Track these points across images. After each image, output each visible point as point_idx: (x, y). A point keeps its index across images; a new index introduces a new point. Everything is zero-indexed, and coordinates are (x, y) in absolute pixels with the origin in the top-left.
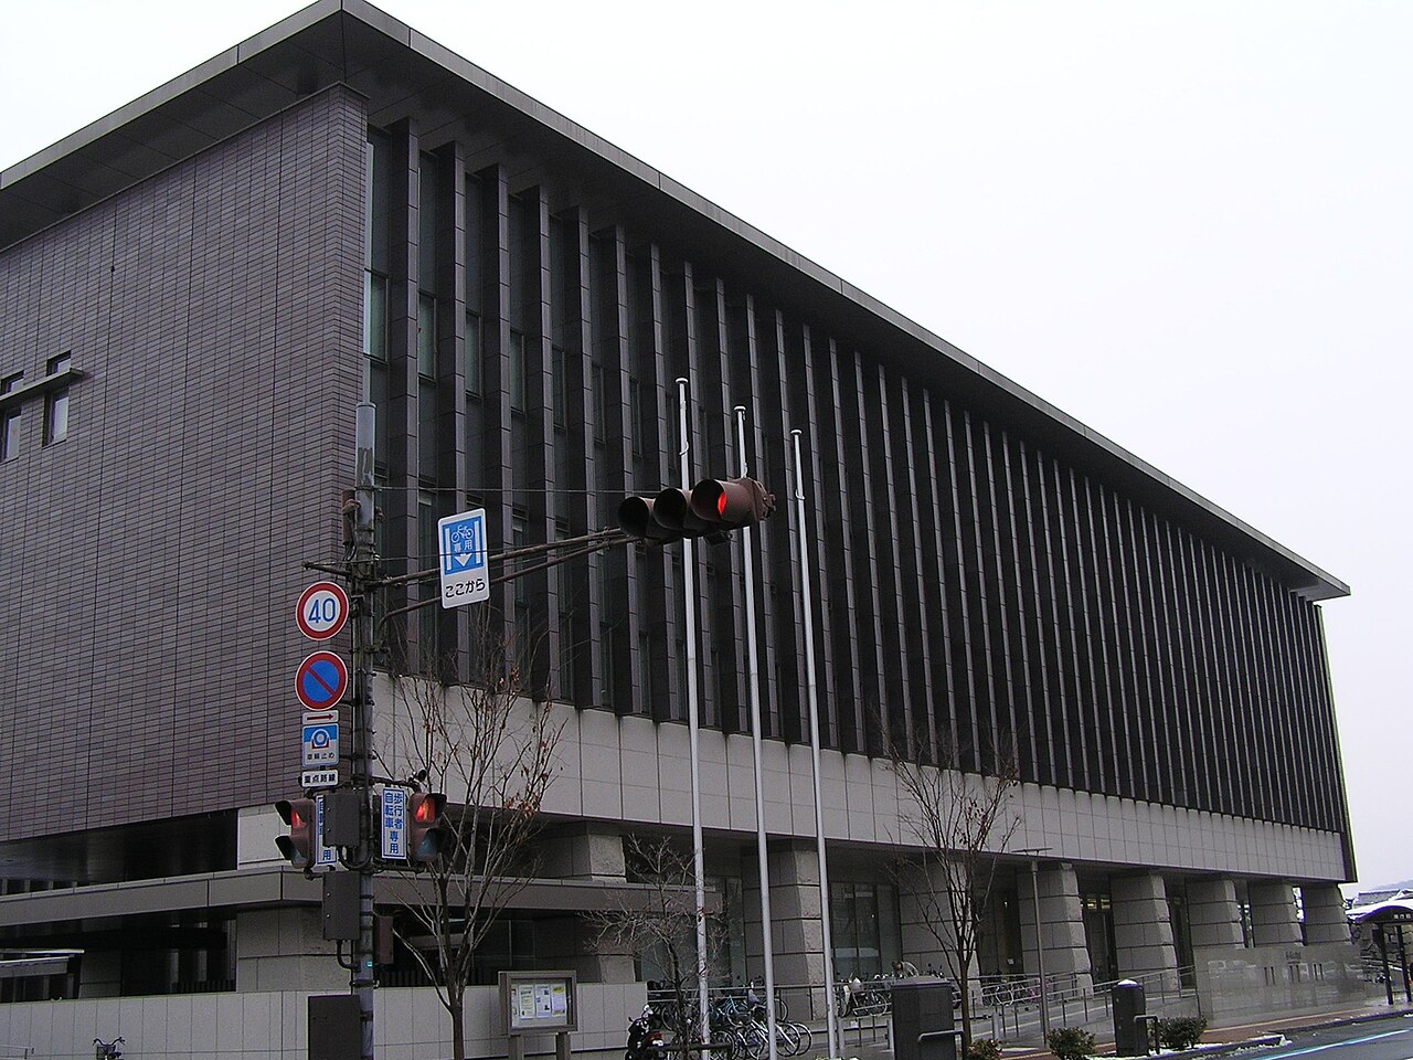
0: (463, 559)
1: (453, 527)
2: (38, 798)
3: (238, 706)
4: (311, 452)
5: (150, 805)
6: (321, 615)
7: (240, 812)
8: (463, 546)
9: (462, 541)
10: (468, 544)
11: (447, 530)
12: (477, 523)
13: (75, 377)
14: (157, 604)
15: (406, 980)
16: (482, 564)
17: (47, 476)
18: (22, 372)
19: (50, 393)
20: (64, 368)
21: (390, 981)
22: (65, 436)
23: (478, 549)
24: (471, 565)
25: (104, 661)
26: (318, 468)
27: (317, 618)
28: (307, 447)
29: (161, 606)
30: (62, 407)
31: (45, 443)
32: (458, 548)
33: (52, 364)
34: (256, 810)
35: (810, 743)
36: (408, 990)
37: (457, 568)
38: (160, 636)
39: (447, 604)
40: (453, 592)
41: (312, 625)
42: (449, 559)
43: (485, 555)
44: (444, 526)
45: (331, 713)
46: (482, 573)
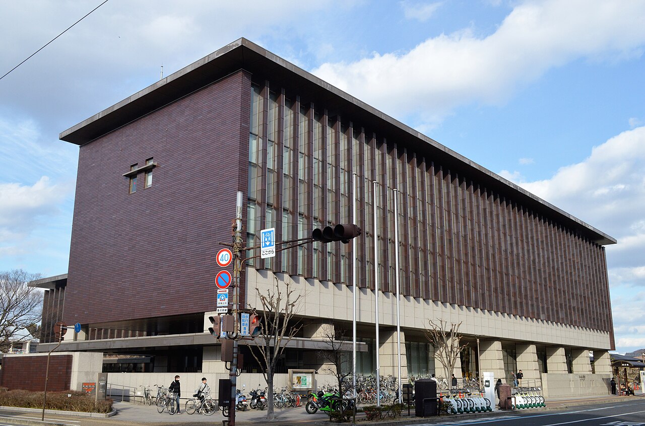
0: (268, 243)
1: (265, 233)
2: (140, 305)
3: (206, 278)
5: (177, 309)
6: (224, 259)
7: (205, 313)
9: (268, 238)
11: (263, 234)
12: (272, 232)
13: (154, 166)
14: (179, 243)
16: (273, 245)
17: (145, 199)
18: (137, 163)
19: (147, 170)
20: (151, 163)
22: (151, 186)
23: (272, 241)
24: (270, 245)
25: (162, 262)
27: (223, 260)
29: (181, 244)
30: (150, 177)
32: (266, 240)
33: (147, 161)
34: (211, 313)
37: (266, 246)
38: (180, 254)
39: (262, 257)
40: (264, 253)
41: (221, 262)
42: (263, 243)
43: (274, 243)
44: (262, 233)
45: (226, 290)
46: (273, 248)
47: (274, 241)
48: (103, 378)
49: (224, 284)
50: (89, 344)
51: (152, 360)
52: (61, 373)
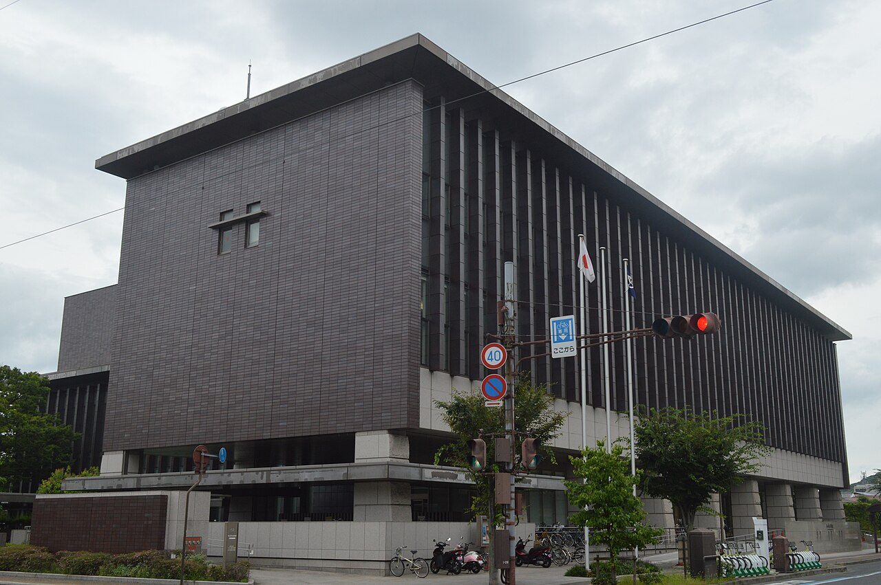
0: (563, 337)
1: (558, 322)
2: (243, 422)
3: (356, 382)
4: (397, 262)
5: (307, 427)
6: (493, 357)
7: (356, 434)
8: (563, 331)
9: (563, 329)
10: (566, 330)
11: (555, 323)
12: (570, 321)
13: (262, 215)
14: (311, 330)
15: (443, 518)
16: (573, 340)
17: (247, 264)
18: (232, 210)
19: (248, 221)
20: (256, 210)
21: (431, 518)
22: (257, 244)
23: (571, 334)
24: (567, 339)
25: (281, 357)
26: (401, 270)
27: (492, 359)
28: (395, 259)
29: (313, 331)
30: (255, 229)
31: (245, 246)
32: (560, 331)
33: (249, 206)
34: (366, 433)
35: (605, 408)
36: (447, 523)
37: (560, 340)
38: (313, 346)
39: (554, 356)
40: (558, 351)
41: (489, 362)
42: (555, 337)
43: (575, 337)
44: (553, 322)
45: (499, 402)
46: (574, 344)
47: (574, 334)
48: (233, 530)
49: (495, 394)
50: (159, 479)
51: (226, 503)
52: (150, 522)
